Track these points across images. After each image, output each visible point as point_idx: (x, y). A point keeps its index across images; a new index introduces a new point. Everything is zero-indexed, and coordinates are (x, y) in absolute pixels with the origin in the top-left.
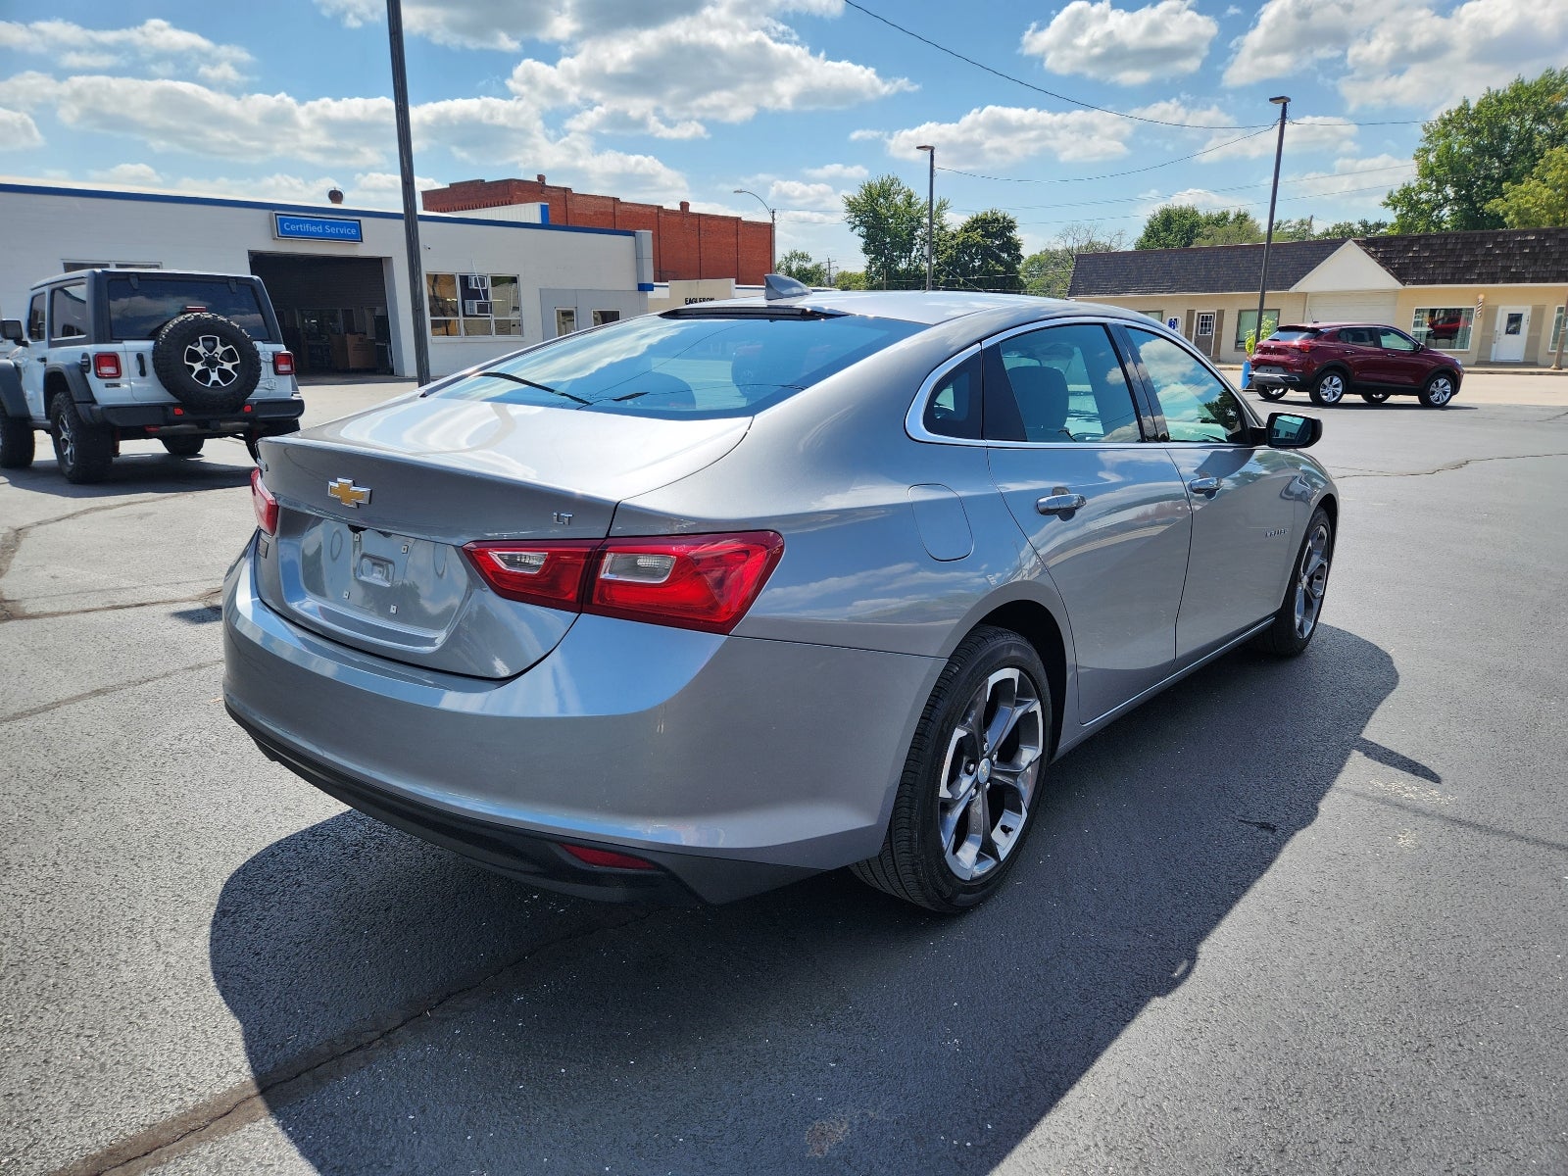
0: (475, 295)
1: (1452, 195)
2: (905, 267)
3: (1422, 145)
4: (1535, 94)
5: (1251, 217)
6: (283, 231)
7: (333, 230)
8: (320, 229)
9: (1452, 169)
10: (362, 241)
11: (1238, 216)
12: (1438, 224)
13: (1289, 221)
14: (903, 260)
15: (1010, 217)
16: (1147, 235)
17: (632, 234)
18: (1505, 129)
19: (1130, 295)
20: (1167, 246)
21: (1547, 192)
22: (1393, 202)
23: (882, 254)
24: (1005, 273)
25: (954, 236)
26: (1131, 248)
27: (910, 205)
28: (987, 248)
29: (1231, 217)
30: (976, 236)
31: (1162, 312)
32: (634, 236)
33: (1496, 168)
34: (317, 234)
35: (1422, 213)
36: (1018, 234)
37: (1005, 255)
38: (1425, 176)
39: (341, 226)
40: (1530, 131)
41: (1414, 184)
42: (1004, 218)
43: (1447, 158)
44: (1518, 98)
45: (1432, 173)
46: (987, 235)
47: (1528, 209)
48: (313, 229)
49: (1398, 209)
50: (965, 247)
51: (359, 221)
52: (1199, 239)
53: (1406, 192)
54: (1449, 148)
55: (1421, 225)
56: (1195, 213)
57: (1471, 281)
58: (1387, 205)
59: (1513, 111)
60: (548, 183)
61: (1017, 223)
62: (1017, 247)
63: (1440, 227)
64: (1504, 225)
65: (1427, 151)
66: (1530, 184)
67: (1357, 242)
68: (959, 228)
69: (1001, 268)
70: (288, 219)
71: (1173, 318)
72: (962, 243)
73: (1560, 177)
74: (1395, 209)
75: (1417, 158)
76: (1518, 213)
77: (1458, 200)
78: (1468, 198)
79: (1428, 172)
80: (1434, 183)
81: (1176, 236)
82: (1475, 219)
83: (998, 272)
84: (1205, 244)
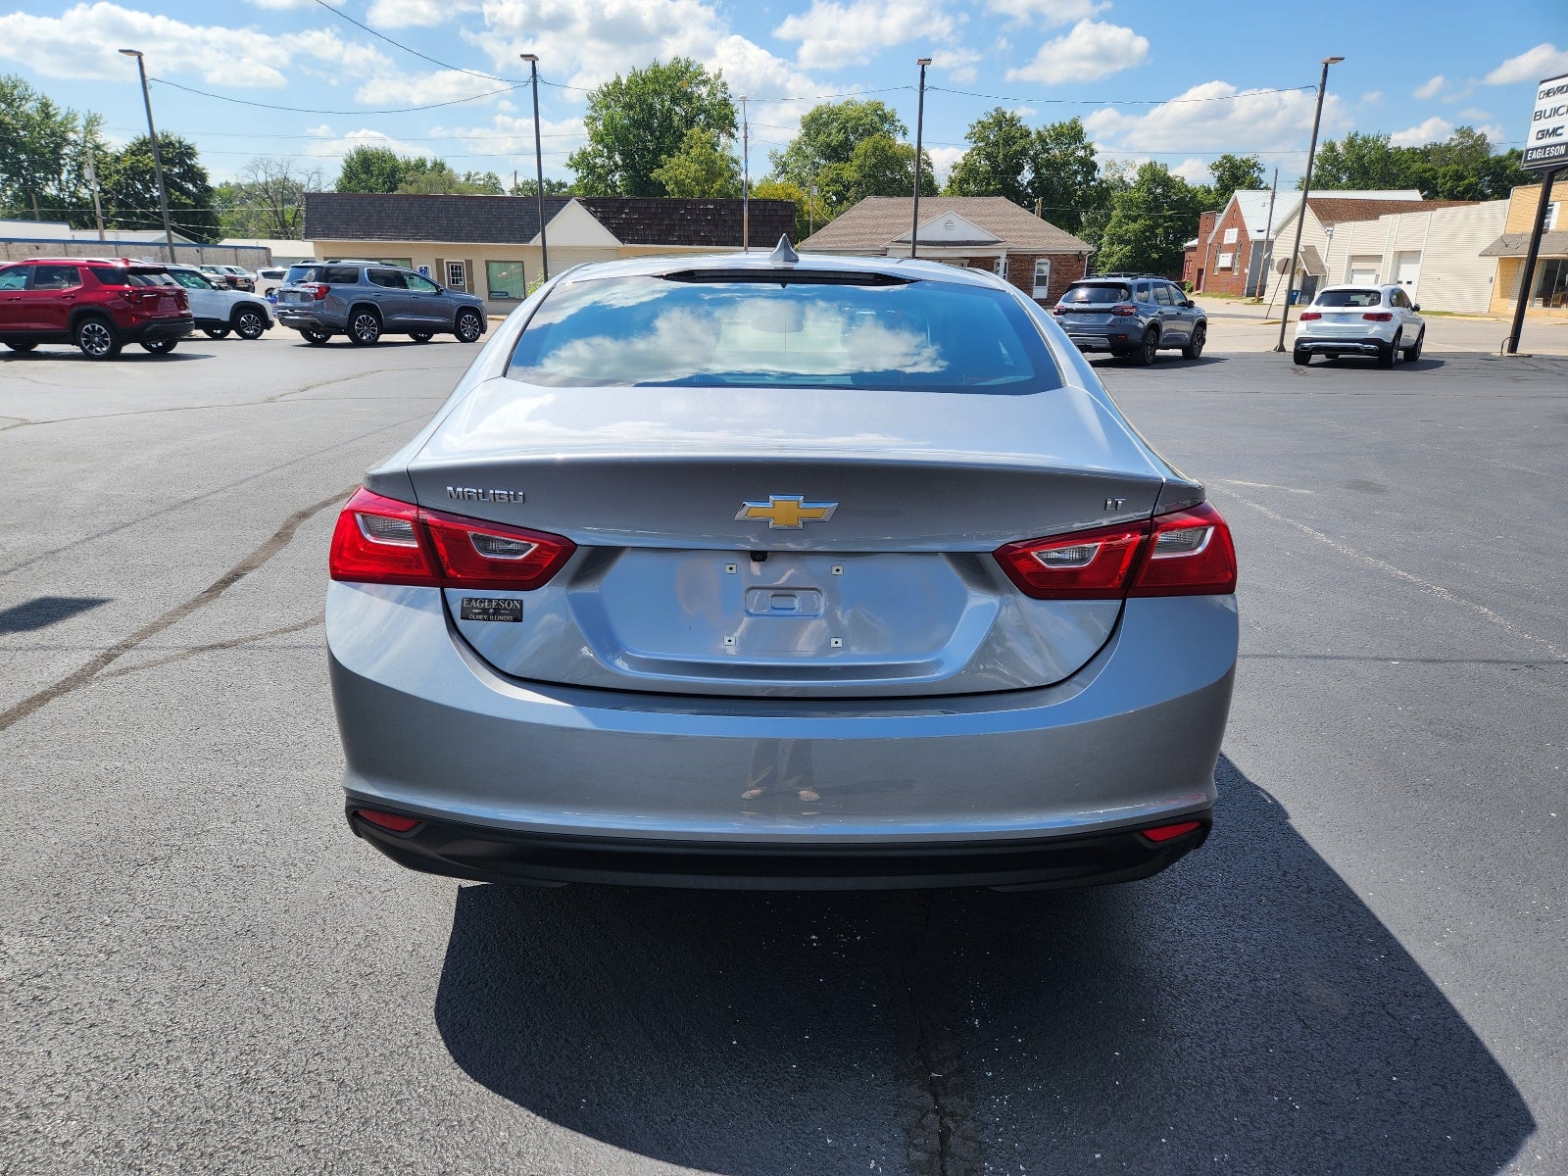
1: (620, 163)
2: (55, 192)
3: (590, 113)
4: (669, 78)
5: (448, 165)
9: (617, 138)
11: (435, 164)
12: (614, 186)
13: (478, 174)
14: (50, 183)
15: (188, 142)
16: (346, 176)
18: (651, 107)
19: (374, 241)
20: (371, 190)
21: (694, 167)
22: (575, 165)
23: (18, 174)
24: (194, 207)
25: (117, 159)
26: (332, 188)
27: (48, 116)
28: (165, 176)
29: (429, 165)
30: (149, 160)
31: (410, 259)
33: (649, 141)
35: (600, 177)
36: (201, 162)
37: (190, 186)
38: (598, 143)
40: (670, 111)
41: (589, 149)
42: (180, 143)
43: (612, 128)
44: (656, 80)
45: (602, 140)
46: (164, 161)
47: (683, 180)
49: (580, 171)
50: (135, 173)
52: (403, 184)
53: (584, 154)
54: (612, 118)
55: (601, 187)
56: (393, 158)
57: (674, 243)
58: (571, 167)
59: (655, 91)
61: (198, 149)
62: (203, 177)
63: (615, 191)
64: (667, 193)
65: (595, 119)
66: (680, 159)
67: (579, 201)
68: (122, 150)
69: (188, 201)
71: (423, 266)
72: (131, 168)
73: (701, 155)
74: (577, 171)
75: (587, 125)
76: (676, 183)
77: (625, 167)
78: (633, 167)
79: (598, 138)
80: (605, 150)
81: (377, 179)
82: (643, 185)
83: (185, 205)
84: (412, 190)
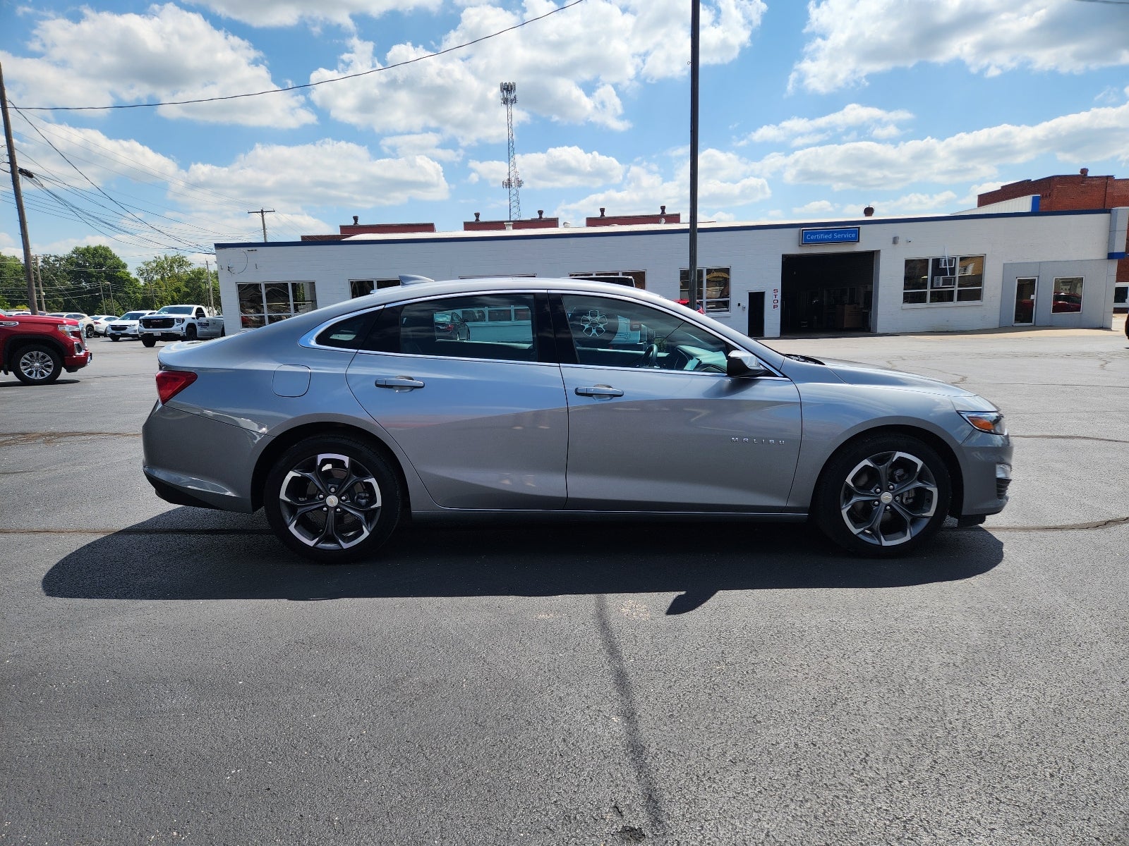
0: (944, 272)
6: (806, 240)
7: (839, 236)
8: (830, 236)
10: (859, 241)
17: (1108, 211)
32: (1110, 213)
34: (828, 239)
39: (845, 232)
48: (826, 237)
51: (859, 228)
60: (1089, 174)
70: (809, 232)
